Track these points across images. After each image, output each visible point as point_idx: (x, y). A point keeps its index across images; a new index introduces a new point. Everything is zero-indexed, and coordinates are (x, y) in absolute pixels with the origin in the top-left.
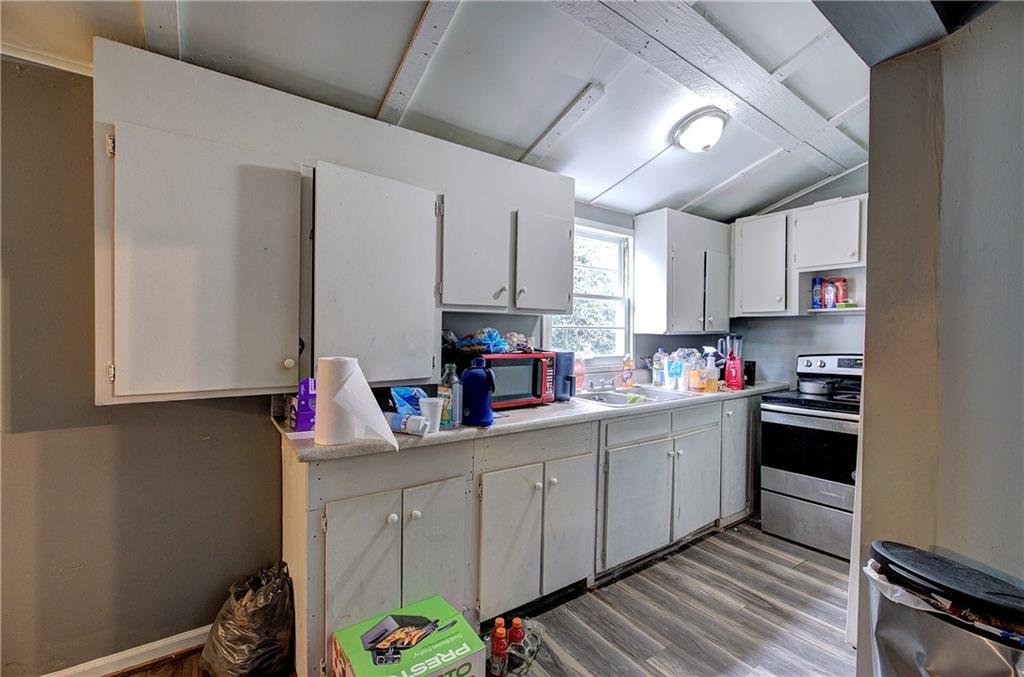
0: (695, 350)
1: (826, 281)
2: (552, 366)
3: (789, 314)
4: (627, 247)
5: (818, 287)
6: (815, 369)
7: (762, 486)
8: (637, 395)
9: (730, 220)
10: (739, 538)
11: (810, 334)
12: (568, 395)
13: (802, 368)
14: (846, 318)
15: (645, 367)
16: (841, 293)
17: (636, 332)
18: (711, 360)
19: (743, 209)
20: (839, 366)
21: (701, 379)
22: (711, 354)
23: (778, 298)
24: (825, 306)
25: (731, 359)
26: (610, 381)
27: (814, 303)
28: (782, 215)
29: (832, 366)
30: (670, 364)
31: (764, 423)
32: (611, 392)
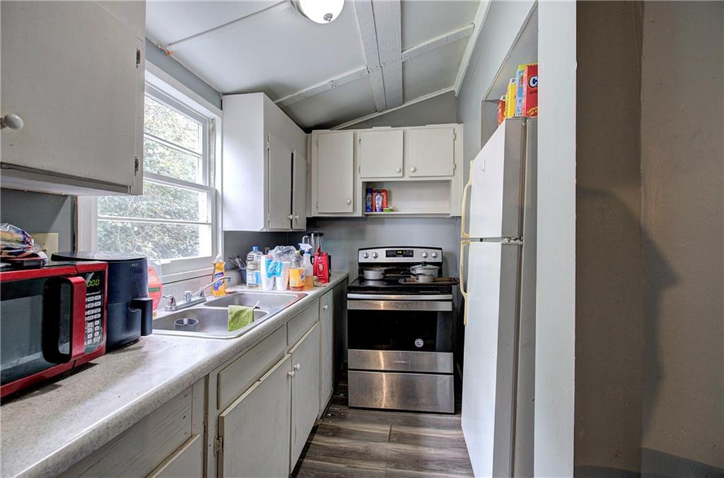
0: (292, 247)
1: (375, 192)
2: (101, 287)
3: (356, 215)
4: (214, 129)
5: (369, 196)
6: (371, 260)
7: (349, 368)
8: (241, 308)
9: (308, 130)
10: (336, 425)
11: (362, 232)
12: (136, 333)
13: (362, 260)
14: (386, 220)
15: (235, 268)
16: (385, 200)
17: (224, 229)
18: (306, 257)
19: (317, 123)
20: (387, 256)
21: (302, 277)
22: (306, 251)
23: (349, 201)
24: (376, 211)
25: (319, 255)
26: (199, 292)
27: (367, 208)
28: (351, 132)
29: (382, 257)
30: (269, 263)
31: (349, 310)
32: (201, 306)
